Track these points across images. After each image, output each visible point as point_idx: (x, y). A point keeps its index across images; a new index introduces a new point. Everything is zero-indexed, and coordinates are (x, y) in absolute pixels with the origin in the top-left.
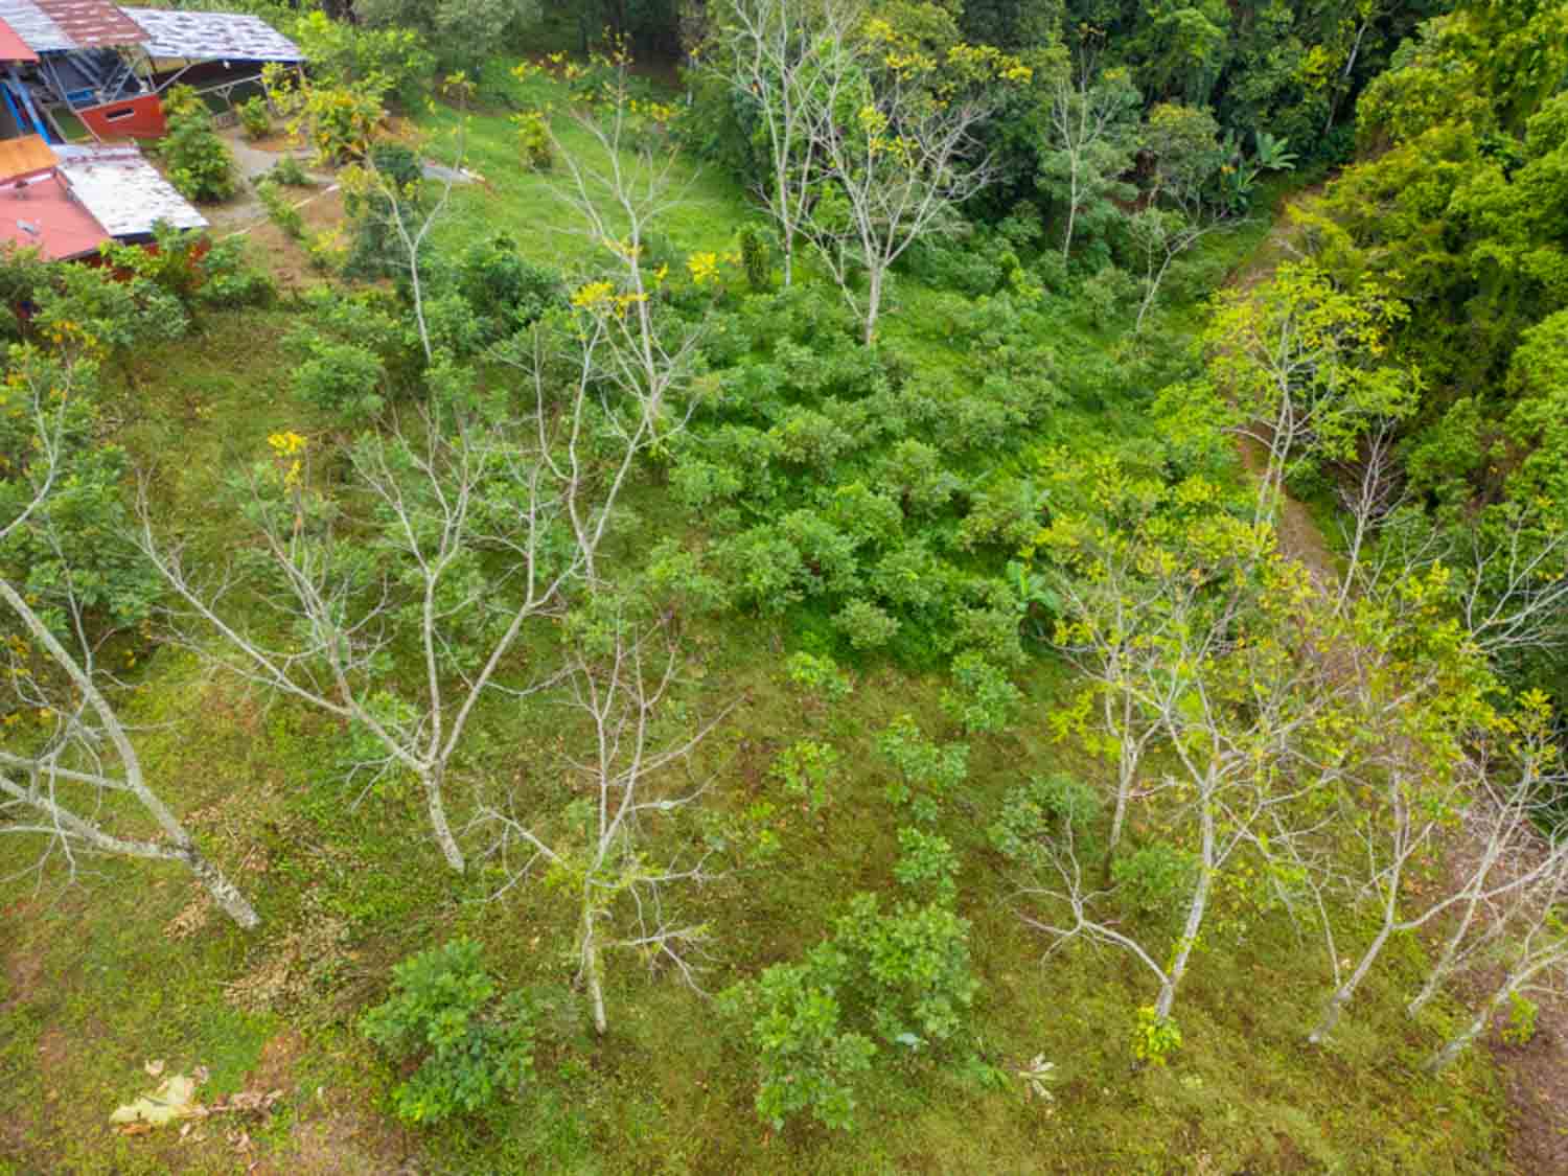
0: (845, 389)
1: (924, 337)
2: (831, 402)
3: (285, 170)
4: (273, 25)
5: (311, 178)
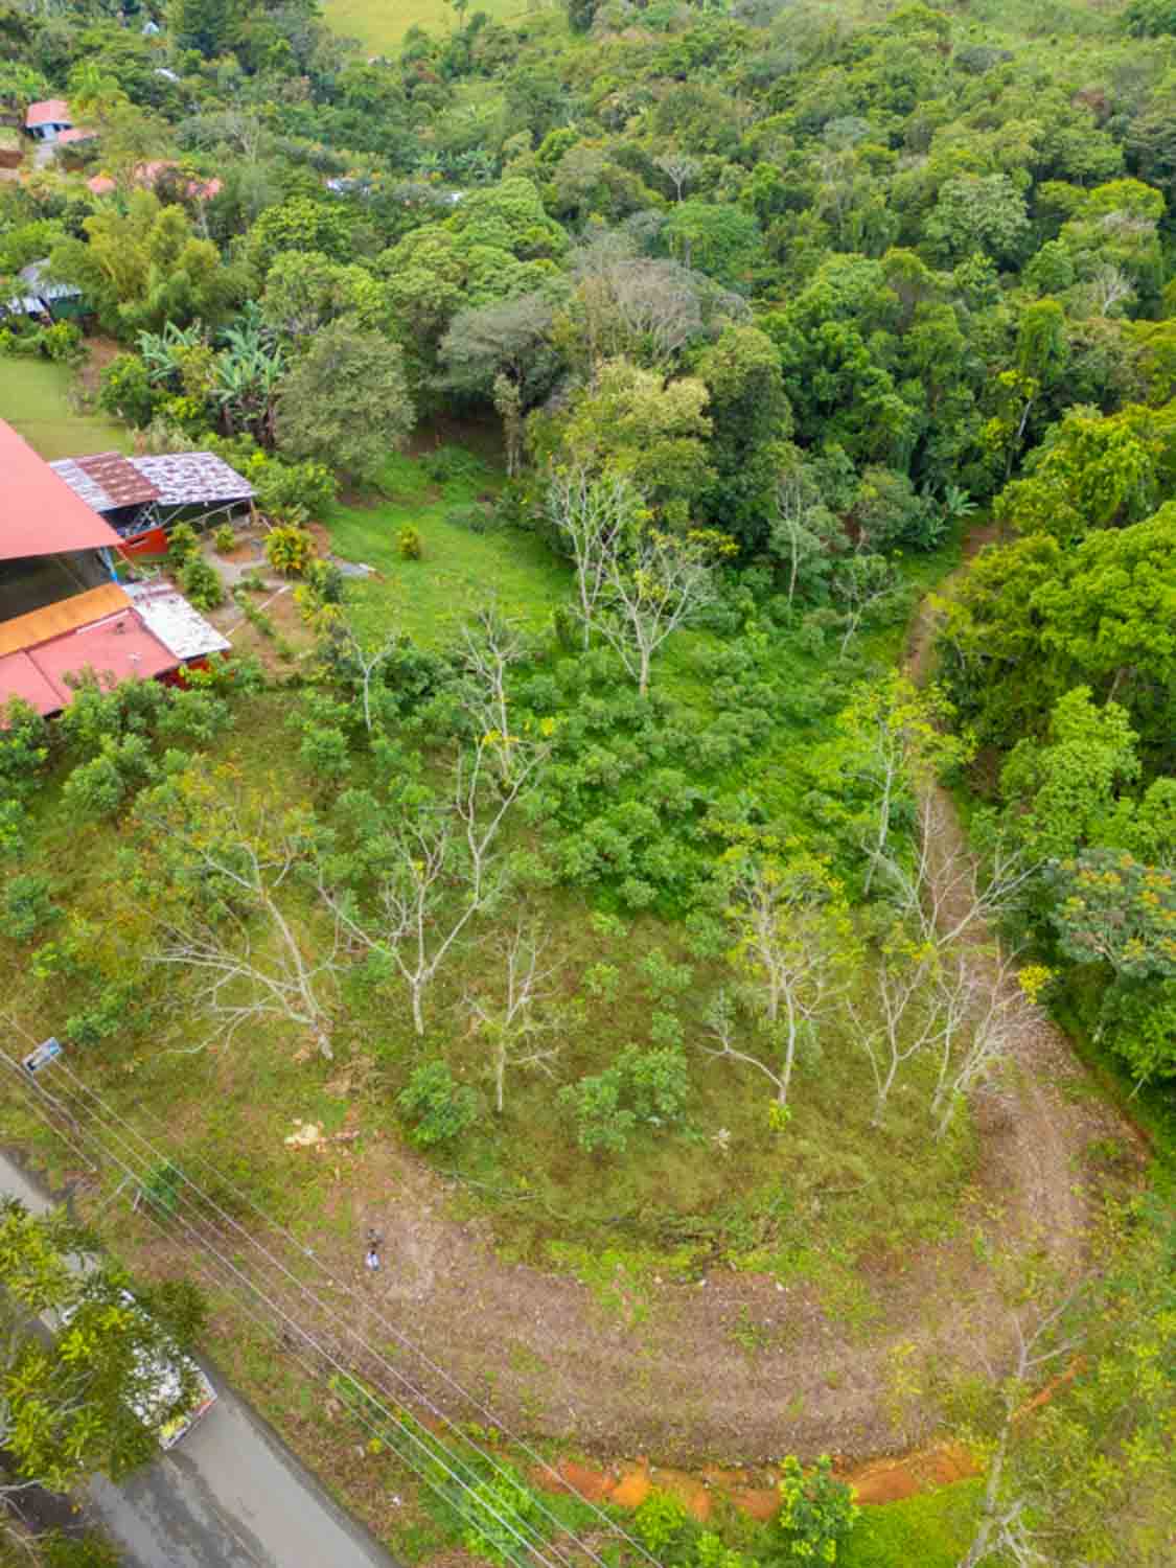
1: (682, 677)
2: (616, 739)
3: (251, 580)
4: (225, 460)
5: (268, 584)
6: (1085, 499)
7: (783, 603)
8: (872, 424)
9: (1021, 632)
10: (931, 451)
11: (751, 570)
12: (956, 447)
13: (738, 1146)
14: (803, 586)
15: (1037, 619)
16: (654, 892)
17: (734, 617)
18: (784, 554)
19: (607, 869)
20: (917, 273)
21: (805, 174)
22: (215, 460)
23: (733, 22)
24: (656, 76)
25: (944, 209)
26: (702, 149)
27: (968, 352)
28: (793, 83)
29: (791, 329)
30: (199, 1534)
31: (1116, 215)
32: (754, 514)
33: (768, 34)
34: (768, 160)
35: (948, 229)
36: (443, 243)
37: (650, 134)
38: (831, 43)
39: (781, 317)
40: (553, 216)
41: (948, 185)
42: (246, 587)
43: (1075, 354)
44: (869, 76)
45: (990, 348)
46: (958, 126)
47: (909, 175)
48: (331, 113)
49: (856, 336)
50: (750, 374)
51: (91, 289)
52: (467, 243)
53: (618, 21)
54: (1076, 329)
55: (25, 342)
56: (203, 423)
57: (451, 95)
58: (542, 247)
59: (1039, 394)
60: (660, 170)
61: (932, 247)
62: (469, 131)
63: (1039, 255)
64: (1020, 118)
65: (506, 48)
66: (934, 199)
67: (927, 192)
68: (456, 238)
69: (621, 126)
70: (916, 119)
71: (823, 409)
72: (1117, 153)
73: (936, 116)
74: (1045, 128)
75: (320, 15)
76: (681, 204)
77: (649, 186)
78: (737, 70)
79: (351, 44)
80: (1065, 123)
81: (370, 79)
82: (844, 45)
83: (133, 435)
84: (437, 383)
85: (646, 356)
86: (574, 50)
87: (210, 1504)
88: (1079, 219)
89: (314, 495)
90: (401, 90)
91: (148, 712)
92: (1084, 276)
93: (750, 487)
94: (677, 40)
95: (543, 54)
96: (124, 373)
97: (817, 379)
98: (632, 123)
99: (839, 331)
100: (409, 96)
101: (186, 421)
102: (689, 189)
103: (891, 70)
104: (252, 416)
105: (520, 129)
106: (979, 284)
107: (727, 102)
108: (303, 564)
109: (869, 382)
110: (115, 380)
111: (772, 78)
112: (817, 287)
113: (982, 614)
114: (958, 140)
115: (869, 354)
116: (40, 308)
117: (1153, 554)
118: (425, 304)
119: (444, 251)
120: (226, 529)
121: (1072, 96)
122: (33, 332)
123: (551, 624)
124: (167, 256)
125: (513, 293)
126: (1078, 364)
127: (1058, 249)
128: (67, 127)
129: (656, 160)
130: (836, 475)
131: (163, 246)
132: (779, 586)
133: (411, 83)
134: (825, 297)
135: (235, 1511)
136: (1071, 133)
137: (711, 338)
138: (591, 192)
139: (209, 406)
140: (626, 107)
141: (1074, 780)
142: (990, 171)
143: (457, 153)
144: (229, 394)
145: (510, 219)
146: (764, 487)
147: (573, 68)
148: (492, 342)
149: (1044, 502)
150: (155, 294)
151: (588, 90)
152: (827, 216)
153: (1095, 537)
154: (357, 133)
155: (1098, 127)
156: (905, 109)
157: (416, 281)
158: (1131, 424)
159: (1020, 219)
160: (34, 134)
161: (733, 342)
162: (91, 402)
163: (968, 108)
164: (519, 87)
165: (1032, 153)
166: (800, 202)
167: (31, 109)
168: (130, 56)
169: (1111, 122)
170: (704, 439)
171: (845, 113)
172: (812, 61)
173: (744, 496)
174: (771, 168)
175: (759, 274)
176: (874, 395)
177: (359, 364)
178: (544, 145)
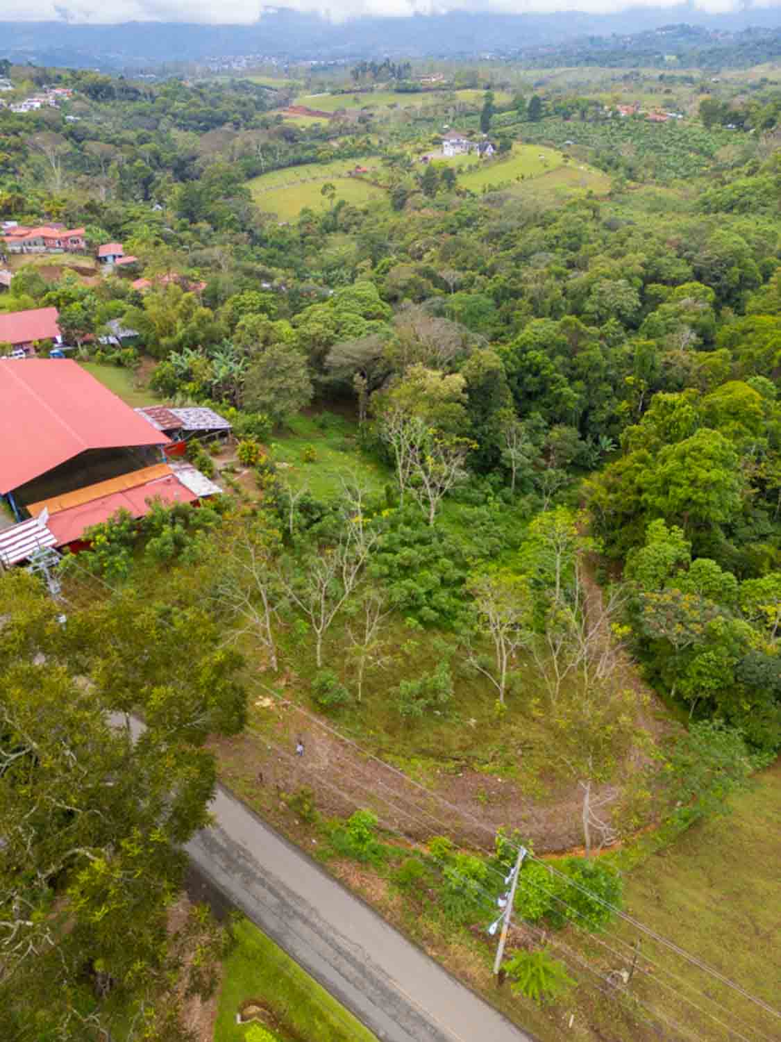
0: (422, 541)
1: (453, 522)
2: (418, 546)
3: (229, 467)
4: (214, 411)
5: (238, 469)
6: (666, 434)
7: (508, 491)
8: (557, 403)
9: (632, 497)
10: (591, 418)
11: (491, 475)
12: (604, 416)
13: (479, 726)
14: (520, 483)
15: (640, 491)
16: (437, 615)
17: (482, 496)
18: (508, 465)
19: (414, 603)
20: (578, 327)
21: (521, 281)
22: (210, 412)
23: (481, 206)
24: (439, 233)
25: (594, 297)
26: (465, 269)
27: (608, 367)
28: (515, 236)
29: (512, 354)
30: (222, 850)
31: (689, 300)
32: (492, 446)
33: (500, 212)
34: (500, 273)
35: (597, 307)
36: (327, 312)
37: (436, 261)
38: (535, 215)
39: (506, 348)
40: (384, 300)
41: (596, 285)
42: (226, 470)
43: (666, 369)
44: (556, 232)
45: (620, 365)
46: (600, 257)
47: (576, 281)
48: (260, 250)
49: (547, 358)
50: (489, 373)
51: (144, 333)
52: (339, 312)
53: (419, 206)
54: (666, 356)
55: (110, 357)
56: (202, 395)
57: (325, 241)
58: (378, 314)
59: (648, 389)
60: (441, 278)
61: (589, 316)
62: (336, 260)
63: (646, 320)
64: (635, 252)
65: (356, 218)
66: (589, 293)
67: (586, 289)
68: (333, 309)
69: (420, 258)
70: (581, 254)
71: (530, 396)
72: (688, 270)
73: (591, 252)
74: (648, 257)
75: (254, 201)
76: (453, 295)
77: (436, 287)
78: (484, 230)
79: (272, 216)
80: (661, 255)
81: (283, 234)
82: (542, 217)
83: (166, 400)
84: (324, 379)
85: (434, 365)
86: (393, 219)
87: (227, 839)
88: (669, 302)
89: (261, 429)
90: (299, 239)
91: (186, 518)
92: (670, 329)
93: (490, 431)
94: (451, 214)
95: (377, 221)
96: (164, 370)
97: (526, 380)
98: (427, 256)
99: (538, 356)
100: (302, 242)
101: (193, 394)
102: (458, 287)
103: (567, 230)
104: (227, 392)
105: (365, 258)
106: (613, 334)
107: (478, 245)
108: (256, 459)
109: (554, 381)
110: (158, 374)
111: (503, 233)
112: (526, 334)
113: (611, 489)
114: (603, 263)
115: (553, 367)
116: (116, 342)
117: (692, 453)
118: (318, 340)
119: (327, 315)
120: (216, 443)
121: (664, 242)
122: (113, 353)
123: (383, 492)
124: (186, 316)
125: (363, 335)
126: (667, 373)
127: (656, 316)
128: (120, 256)
129: (440, 274)
130: (537, 428)
131: (185, 311)
132: (505, 484)
133: (303, 236)
134: (529, 339)
135: (240, 842)
136: (663, 260)
137: (467, 357)
138: (405, 288)
139: (205, 388)
140: (423, 248)
141: (655, 561)
142: (619, 277)
143: (330, 271)
144: (216, 381)
145: (362, 301)
146: (497, 431)
147: (394, 228)
148: (353, 358)
149: (644, 436)
150: (180, 334)
151: (402, 239)
152: (532, 301)
153: (666, 448)
154: (276, 261)
155: (678, 257)
156: (575, 249)
157: (313, 328)
158: (687, 398)
159: (637, 302)
160: (102, 260)
161: (478, 357)
162: (142, 386)
163: (609, 248)
164: (364, 238)
165: (641, 269)
166: (517, 294)
167: (101, 248)
168: (154, 221)
169: (685, 254)
170: (464, 405)
171: (543, 250)
172: (525, 225)
173: (486, 436)
174: (501, 277)
175: (495, 330)
176: (557, 388)
177: (286, 365)
178: (379, 266)
